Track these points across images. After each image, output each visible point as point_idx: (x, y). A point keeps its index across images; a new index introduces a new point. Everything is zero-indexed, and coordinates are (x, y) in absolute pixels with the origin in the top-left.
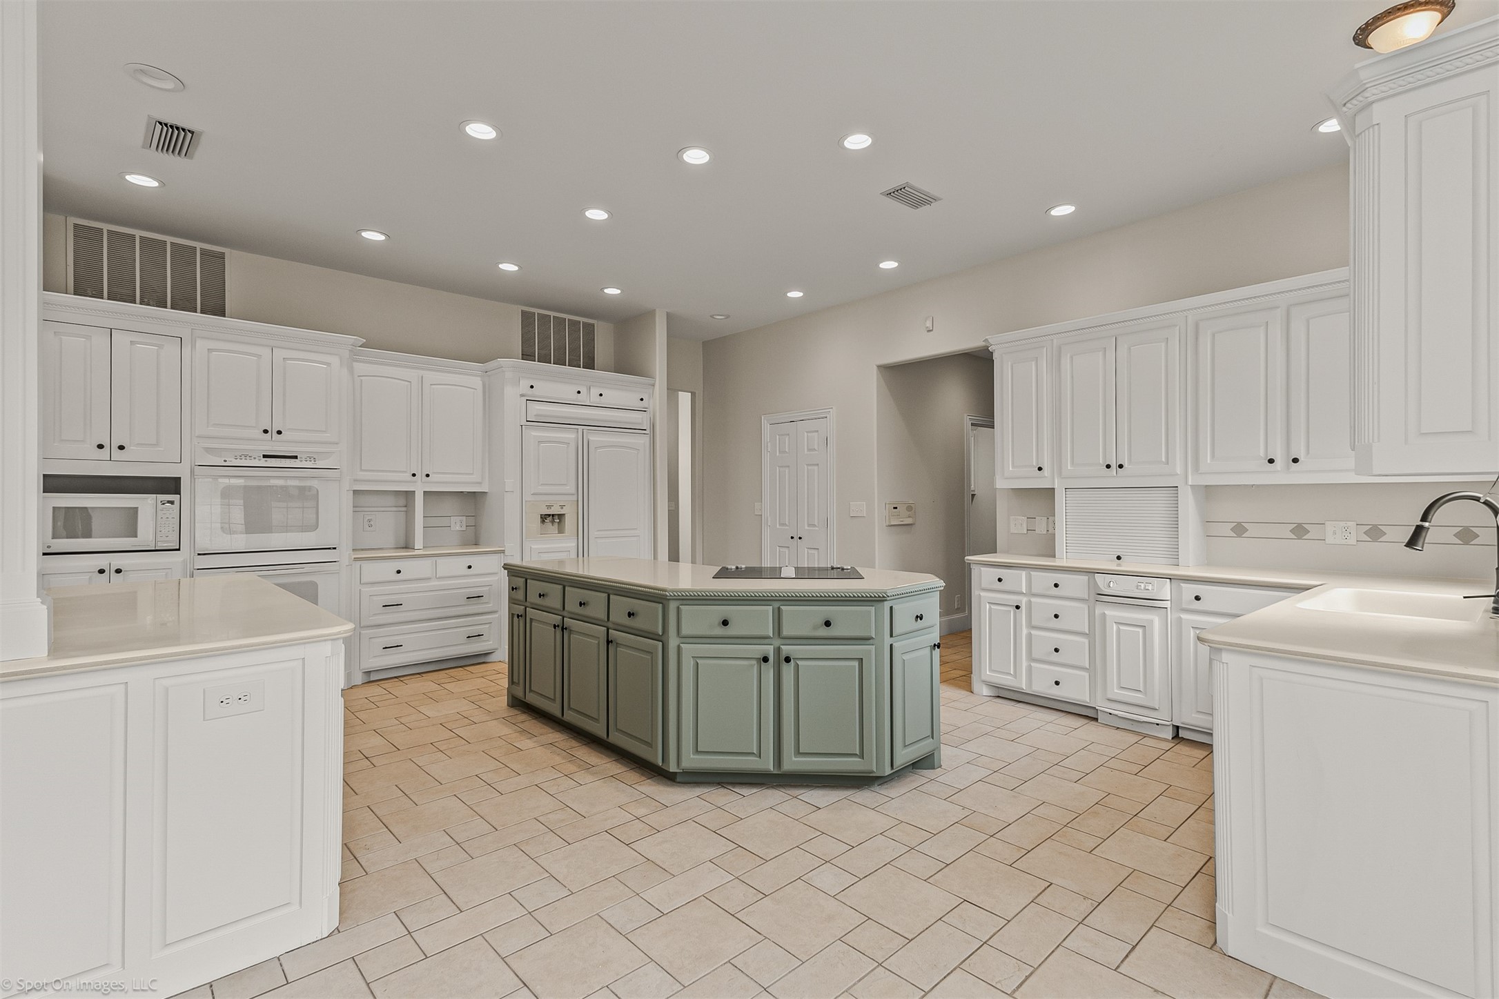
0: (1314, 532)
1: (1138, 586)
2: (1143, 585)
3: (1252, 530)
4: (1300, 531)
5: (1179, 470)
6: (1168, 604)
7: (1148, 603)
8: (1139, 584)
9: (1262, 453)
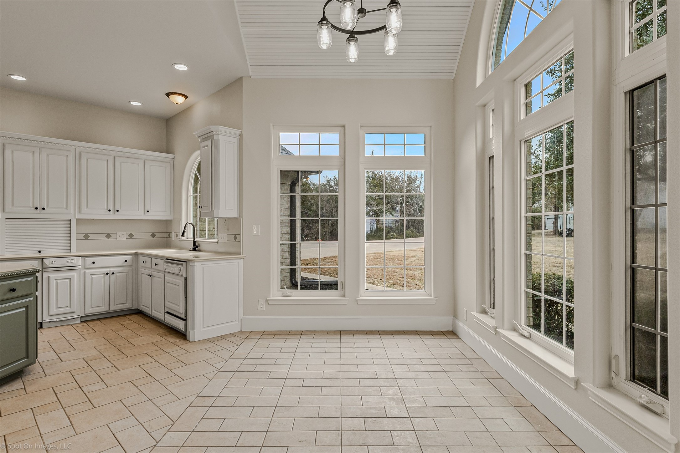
0: (113, 236)
1: (67, 261)
2: (70, 261)
3: (91, 236)
4: (108, 236)
5: (72, 212)
6: (80, 267)
7: (72, 268)
8: (68, 260)
9: (106, 208)
